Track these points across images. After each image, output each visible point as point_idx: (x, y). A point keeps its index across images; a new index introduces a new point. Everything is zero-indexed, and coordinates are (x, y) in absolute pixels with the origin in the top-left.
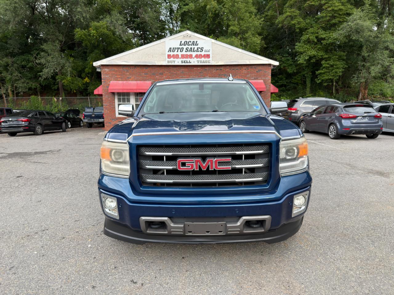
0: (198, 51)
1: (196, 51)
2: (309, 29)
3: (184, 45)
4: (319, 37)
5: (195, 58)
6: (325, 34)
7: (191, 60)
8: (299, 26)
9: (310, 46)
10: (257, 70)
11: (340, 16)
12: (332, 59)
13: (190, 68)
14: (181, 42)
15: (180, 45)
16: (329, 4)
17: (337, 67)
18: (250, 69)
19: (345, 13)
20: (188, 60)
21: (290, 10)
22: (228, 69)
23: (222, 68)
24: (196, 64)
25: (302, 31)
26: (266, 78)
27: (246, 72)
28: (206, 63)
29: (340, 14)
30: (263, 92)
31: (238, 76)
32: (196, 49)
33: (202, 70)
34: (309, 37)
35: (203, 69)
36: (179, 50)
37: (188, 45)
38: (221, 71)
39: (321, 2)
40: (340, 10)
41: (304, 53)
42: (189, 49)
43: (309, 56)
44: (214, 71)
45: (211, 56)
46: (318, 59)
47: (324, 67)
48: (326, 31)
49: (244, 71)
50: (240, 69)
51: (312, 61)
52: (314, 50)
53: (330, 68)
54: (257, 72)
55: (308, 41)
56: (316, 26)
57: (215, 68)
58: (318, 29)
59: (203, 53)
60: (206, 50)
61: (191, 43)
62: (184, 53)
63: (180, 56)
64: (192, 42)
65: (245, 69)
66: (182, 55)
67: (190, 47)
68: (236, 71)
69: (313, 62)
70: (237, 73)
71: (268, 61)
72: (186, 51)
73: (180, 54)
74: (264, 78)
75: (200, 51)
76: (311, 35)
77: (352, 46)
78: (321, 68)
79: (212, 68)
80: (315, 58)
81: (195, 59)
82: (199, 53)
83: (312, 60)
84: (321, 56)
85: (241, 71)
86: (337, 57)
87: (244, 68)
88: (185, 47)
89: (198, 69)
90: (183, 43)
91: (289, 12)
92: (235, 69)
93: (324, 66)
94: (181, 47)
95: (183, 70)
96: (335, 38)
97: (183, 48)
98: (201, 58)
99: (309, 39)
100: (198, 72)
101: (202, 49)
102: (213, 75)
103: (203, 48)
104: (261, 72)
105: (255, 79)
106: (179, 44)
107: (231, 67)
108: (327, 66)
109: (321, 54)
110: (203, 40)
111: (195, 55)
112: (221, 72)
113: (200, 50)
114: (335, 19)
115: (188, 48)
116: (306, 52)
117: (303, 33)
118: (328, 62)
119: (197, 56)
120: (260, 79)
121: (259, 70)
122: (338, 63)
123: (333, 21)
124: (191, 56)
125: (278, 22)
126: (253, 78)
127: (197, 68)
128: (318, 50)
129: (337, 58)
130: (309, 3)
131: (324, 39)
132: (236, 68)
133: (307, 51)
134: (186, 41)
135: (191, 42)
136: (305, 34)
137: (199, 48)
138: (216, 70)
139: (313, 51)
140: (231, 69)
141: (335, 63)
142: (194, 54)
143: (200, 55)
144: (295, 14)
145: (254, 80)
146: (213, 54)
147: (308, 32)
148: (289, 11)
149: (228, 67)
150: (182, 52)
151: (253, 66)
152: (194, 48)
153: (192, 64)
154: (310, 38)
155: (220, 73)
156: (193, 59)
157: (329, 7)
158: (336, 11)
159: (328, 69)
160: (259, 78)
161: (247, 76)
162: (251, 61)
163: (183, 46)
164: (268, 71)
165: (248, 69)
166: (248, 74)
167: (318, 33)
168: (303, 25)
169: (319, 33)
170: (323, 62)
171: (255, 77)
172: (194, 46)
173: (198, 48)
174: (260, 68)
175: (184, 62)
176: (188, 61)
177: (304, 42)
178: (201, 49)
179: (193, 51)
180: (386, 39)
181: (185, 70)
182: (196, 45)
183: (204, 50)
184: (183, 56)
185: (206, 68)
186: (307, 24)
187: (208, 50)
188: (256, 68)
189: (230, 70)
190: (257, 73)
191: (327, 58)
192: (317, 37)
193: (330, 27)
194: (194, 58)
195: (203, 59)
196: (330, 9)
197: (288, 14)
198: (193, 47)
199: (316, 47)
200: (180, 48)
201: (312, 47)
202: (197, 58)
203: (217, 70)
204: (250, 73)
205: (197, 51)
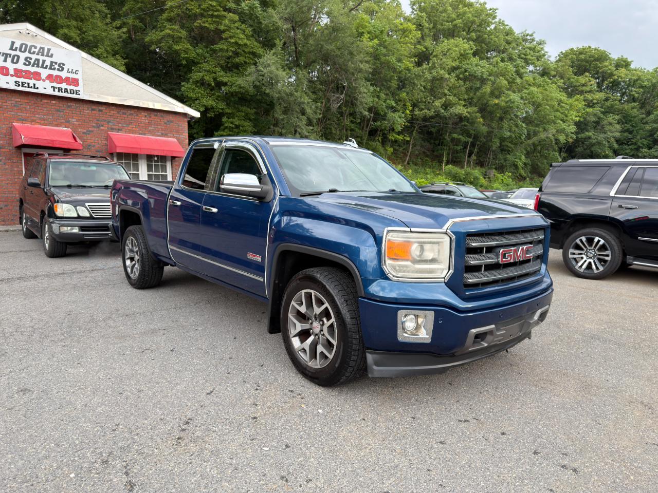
0: (53, 67)
1: (48, 67)
2: (202, 63)
3: (20, 50)
4: (218, 80)
5: (47, 81)
6: (226, 76)
7: (38, 84)
8: (186, 55)
9: (204, 91)
10: (166, 121)
11: (244, 54)
12: (236, 116)
13: (34, 99)
14: (13, 43)
15: (11, 49)
16: (230, 32)
17: (244, 128)
18: (154, 117)
19: (251, 50)
20: (32, 82)
21: (171, 25)
22: (114, 112)
23: (103, 108)
24: (49, 91)
25: (192, 64)
26: (181, 136)
27: (147, 121)
28: (71, 93)
29: (244, 51)
30: (177, 159)
31: (133, 126)
32: (48, 63)
33: (61, 105)
34: (203, 76)
35: (63, 105)
36: (9, 59)
37: (30, 52)
38: (100, 113)
39: (219, 27)
40: (245, 45)
41: (196, 100)
42: (32, 61)
43: (205, 106)
44: (88, 111)
45: (80, 82)
46: (217, 113)
47: (226, 128)
48: (226, 73)
49: (143, 118)
50: (137, 115)
51: (209, 115)
52: (211, 98)
53: (235, 130)
54: (166, 123)
55: (202, 83)
56: (212, 61)
57: (89, 107)
58: (216, 67)
59: (64, 74)
60: (70, 70)
61: (37, 50)
62: (20, 66)
63: (12, 72)
64: (38, 48)
65: (146, 116)
66: (15, 70)
67: (34, 57)
68: (129, 116)
69: (211, 117)
70: (131, 121)
71: (183, 108)
72: (25, 64)
73: (11, 67)
74: (178, 136)
75: (58, 70)
76: (206, 73)
77: (260, 101)
78: (222, 127)
79: (81, 105)
80: (213, 110)
81: (48, 84)
82: (55, 73)
83: (209, 113)
84: (222, 109)
85: (138, 117)
86: (243, 114)
87: (142, 114)
88: (23, 56)
89: (53, 104)
90: (17, 45)
91: (170, 29)
92: (127, 114)
93: (226, 125)
94: (13, 53)
95: (17, 100)
96: (242, 85)
97: (18, 57)
98: (61, 83)
99: (202, 79)
100: (52, 110)
101: (61, 67)
102: (84, 118)
103: (64, 65)
104: (171, 124)
105: (162, 135)
106: (9, 47)
107: (120, 108)
108: (231, 125)
109: (221, 105)
110: (64, 50)
111: (47, 75)
112: (102, 115)
113: (56, 66)
114: (238, 56)
115: (31, 59)
116: (199, 100)
117: (193, 68)
118: (231, 119)
119: (50, 77)
120: (170, 137)
121: (168, 122)
122: (246, 124)
123: (237, 60)
124: (37, 76)
125: (150, 40)
126: (159, 134)
127: (49, 101)
128: (217, 99)
129: (243, 117)
130: (200, 23)
131: (225, 84)
132: (129, 112)
133: (200, 98)
134: (25, 42)
135: (36, 47)
136: (196, 71)
137: (56, 63)
138: (90, 109)
139: (209, 100)
140: (121, 113)
141: (242, 123)
142: (45, 73)
143: (57, 76)
144: (179, 35)
145: (161, 137)
146: (84, 80)
147: (200, 68)
148: (169, 26)
149: (113, 108)
150: (15, 63)
151: (158, 113)
152: (44, 61)
153: (41, 91)
154: (205, 78)
155: (100, 117)
156: (41, 81)
157: (231, 37)
158: (240, 45)
159: (232, 131)
160: (169, 135)
161: (150, 128)
162: (156, 104)
163: (18, 53)
164: (183, 125)
165: (150, 117)
166: (150, 124)
167: (215, 73)
168: (192, 55)
169: (217, 73)
170: (224, 119)
171: (163, 132)
172: (44, 58)
173: (52, 63)
174: (171, 117)
175: (20, 84)
176: (31, 85)
177: (196, 83)
178: (59, 65)
179: (42, 67)
180: (303, 100)
181: (21, 100)
182: (47, 56)
183: (66, 68)
184: (18, 73)
185: (69, 104)
186: (198, 54)
187: (74, 71)
188: (163, 117)
189: (118, 113)
190: (165, 125)
191: (230, 113)
192: (215, 79)
193: (233, 67)
194: (44, 81)
195: (64, 86)
196: (233, 41)
197: (168, 31)
198: (41, 58)
199: (213, 94)
200: (10, 55)
201: (207, 93)
202: (52, 81)
203: (93, 110)
204: (155, 123)
205: (50, 68)
